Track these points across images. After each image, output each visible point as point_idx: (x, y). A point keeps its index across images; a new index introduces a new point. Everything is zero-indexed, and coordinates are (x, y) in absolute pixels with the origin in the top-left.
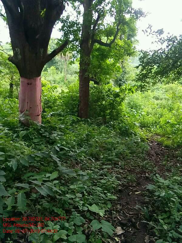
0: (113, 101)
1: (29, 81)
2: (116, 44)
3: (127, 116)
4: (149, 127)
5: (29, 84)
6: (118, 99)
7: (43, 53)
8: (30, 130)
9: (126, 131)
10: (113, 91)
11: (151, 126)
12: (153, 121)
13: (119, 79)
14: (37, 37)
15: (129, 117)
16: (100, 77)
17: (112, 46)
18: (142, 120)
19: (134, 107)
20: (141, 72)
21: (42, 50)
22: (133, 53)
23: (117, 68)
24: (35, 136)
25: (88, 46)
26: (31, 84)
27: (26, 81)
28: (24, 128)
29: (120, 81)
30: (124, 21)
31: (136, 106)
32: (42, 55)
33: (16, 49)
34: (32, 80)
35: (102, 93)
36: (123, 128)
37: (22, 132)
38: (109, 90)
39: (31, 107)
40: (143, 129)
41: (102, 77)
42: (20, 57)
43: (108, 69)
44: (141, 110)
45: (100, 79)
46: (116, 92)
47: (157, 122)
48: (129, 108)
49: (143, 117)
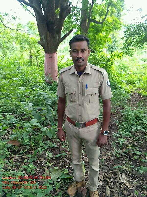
0: (106, 65)
1: (51, 56)
2: (107, 22)
3: (116, 76)
4: (134, 83)
5: (50, 57)
6: (109, 63)
7: (58, 37)
8: (53, 86)
9: (115, 86)
10: (105, 57)
11: (135, 83)
12: (137, 79)
13: (111, 47)
14: (54, 28)
15: (118, 76)
16: (96, 47)
17: (104, 23)
18: (129, 78)
19: (123, 68)
20: (126, 42)
21: (57, 36)
22: (120, 27)
23: (108, 39)
24: (55, 89)
25: (86, 24)
26: (51, 57)
27: (48, 55)
28: (49, 85)
29: (112, 48)
30: (112, 3)
31: (125, 68)
32: (57, 39)
33: (42, 36)
34: (52, 55)
35: (97, 59)
36: (113, 84)
37: (48, 87)
38: (102, 57)
39: (52, 72)
40: (130, 85)
41: (97, 47)
42: (44, 41)
43: (101, 41)
44: (128, 71)
45: (95, 49)
46: (107, 58)
47: (141, 80)
48: (119, 70)
49: (130, 76)
